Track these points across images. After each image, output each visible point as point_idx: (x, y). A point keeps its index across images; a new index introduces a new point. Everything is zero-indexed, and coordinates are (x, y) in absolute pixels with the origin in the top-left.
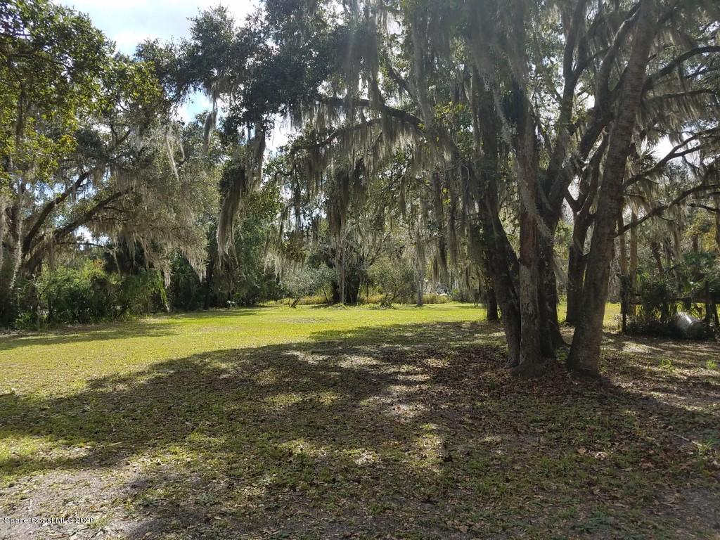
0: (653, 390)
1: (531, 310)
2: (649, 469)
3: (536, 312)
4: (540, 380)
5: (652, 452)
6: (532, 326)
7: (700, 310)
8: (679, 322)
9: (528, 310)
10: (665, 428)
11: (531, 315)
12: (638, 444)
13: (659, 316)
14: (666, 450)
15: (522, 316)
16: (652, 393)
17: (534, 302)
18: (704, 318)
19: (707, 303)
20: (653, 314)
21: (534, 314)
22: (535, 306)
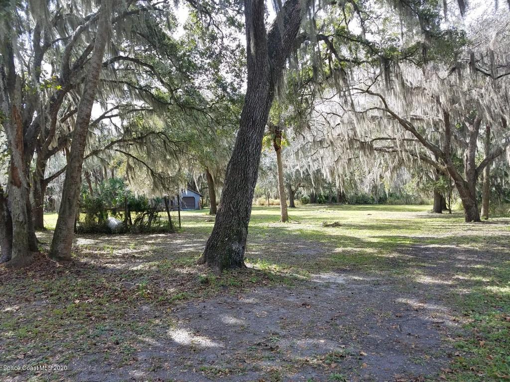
0: (106, 263)
1: (21, 219)
2: (117, 302)
3: (25, 220)
4: (31, 268)
5: (116, 294)
6: (23, 230)
7: (121, 215)
8: (109, 224)
9: (19, 218)
10: (120, 281)
11: (22, 222)
12: (108, 292)
13: (97, 220)
14: (124, 291)
15: (13, 224)
16: (106, 265)
17: (24, 213)
18: (123, 220)
19: (126, 211)
20: (94, 220)
21: (24, 221)
22: (25, 215)
